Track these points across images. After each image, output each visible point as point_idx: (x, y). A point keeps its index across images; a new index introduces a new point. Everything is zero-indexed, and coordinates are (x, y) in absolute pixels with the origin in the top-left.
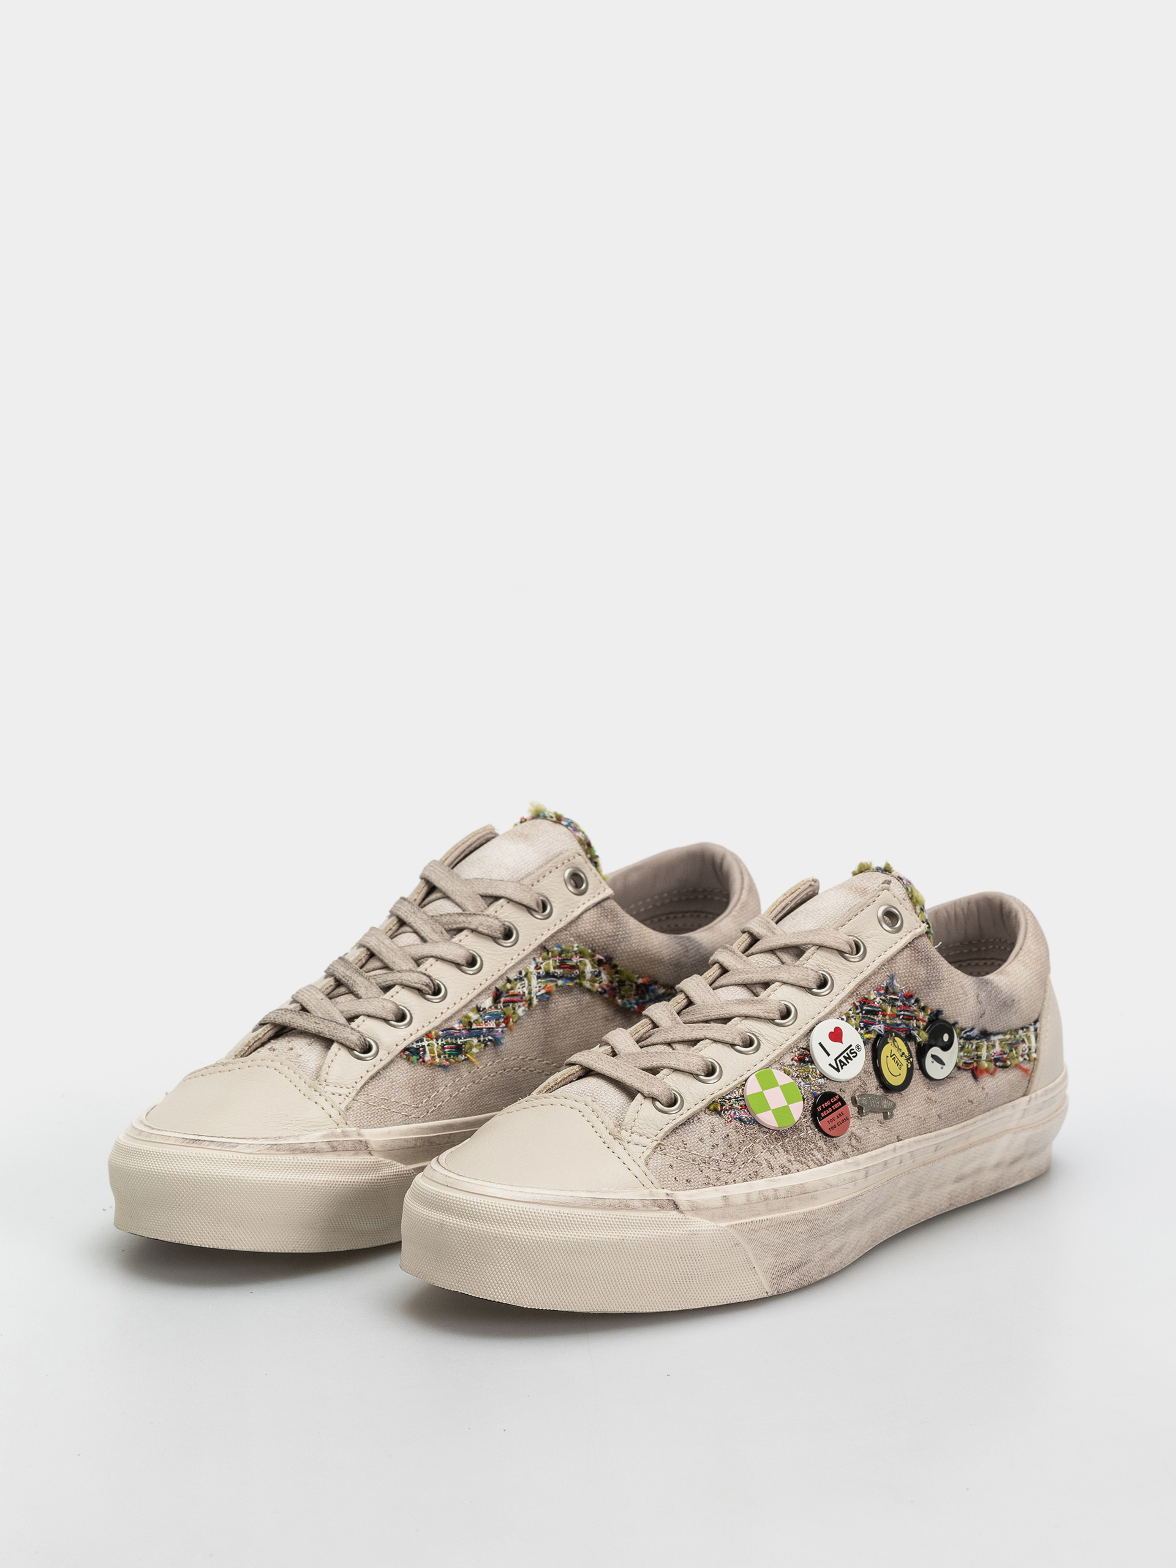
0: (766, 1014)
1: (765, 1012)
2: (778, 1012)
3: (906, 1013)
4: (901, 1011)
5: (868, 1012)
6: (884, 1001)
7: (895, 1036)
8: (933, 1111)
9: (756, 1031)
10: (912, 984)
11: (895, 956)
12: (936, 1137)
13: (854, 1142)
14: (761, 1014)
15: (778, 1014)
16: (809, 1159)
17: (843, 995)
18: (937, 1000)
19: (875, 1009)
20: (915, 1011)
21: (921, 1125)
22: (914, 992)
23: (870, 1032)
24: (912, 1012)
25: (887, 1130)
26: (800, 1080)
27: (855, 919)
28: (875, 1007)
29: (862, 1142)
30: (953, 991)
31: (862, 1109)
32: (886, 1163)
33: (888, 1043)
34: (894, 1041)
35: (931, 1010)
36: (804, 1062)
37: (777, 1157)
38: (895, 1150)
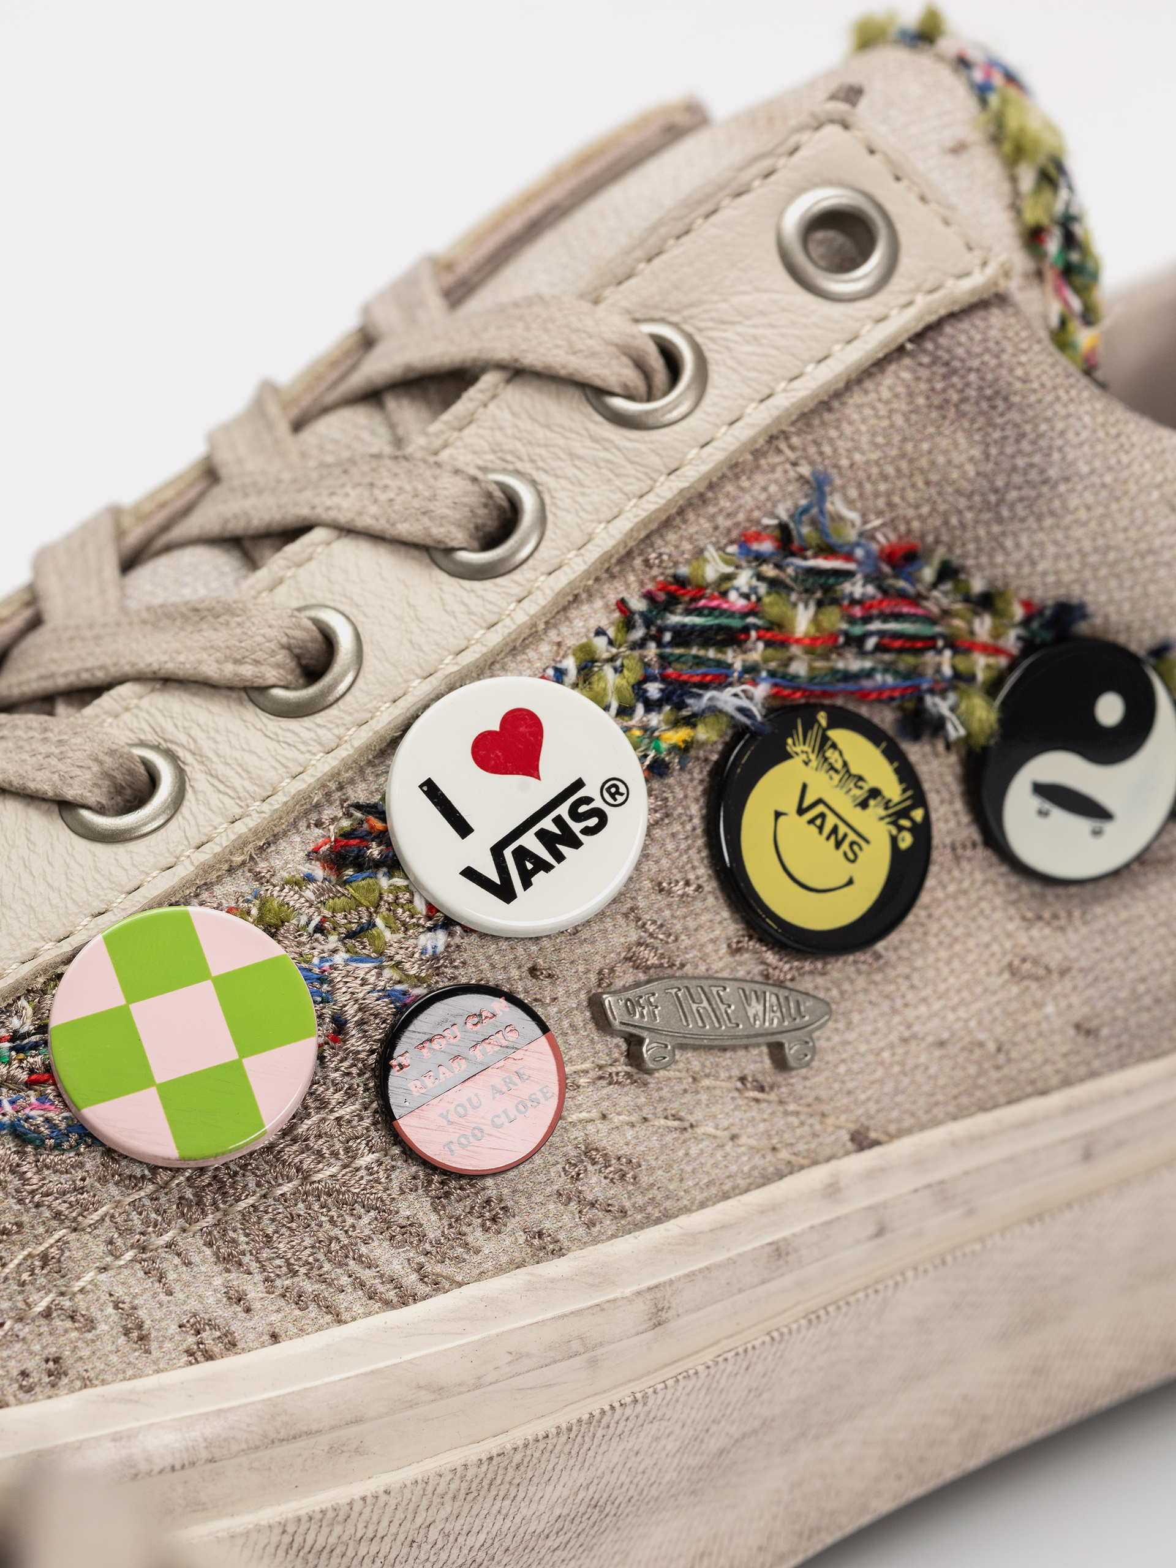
0: (229, 669)
1: (227, 659)
2: (282, 656)
3: (892, 626)
4: (867, 620)
5: (683, 637)
6: (774, 584)
7: (832, 725)
8: (1050, 1009)
9: (183, 738)
10: (917, 507)
11: (838, 395)
12: (1069, 1110)
13: (595, 1185)
14: (211, 669)
15: (278, 666)
16: (344, 1280)
17: (577, 566)
18: (1042, 566)
19: (724, 621)
20: (946, 613)
21: (981, 1073)
22: (930, 539)
23: (691, 721)
24: (931, 620)
25: (796, 1113)
26: (333, 940)
27: (676, 252)
28: (723, 613)
29: (645, 1180)
30: (1123, 522)
31: (640, 1041)
32: (779, 1252)
33: (788, 756)
34: (824, 743)
35: (1027, 604)
36: (361, 864)
37: (177, 1287)
38: (832, 1191)
